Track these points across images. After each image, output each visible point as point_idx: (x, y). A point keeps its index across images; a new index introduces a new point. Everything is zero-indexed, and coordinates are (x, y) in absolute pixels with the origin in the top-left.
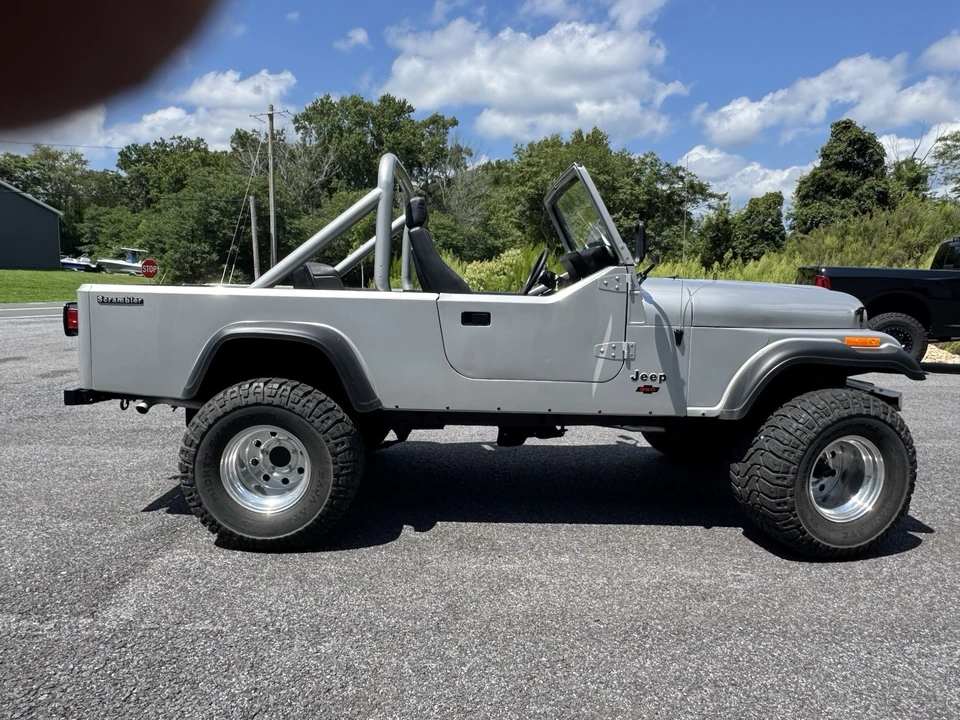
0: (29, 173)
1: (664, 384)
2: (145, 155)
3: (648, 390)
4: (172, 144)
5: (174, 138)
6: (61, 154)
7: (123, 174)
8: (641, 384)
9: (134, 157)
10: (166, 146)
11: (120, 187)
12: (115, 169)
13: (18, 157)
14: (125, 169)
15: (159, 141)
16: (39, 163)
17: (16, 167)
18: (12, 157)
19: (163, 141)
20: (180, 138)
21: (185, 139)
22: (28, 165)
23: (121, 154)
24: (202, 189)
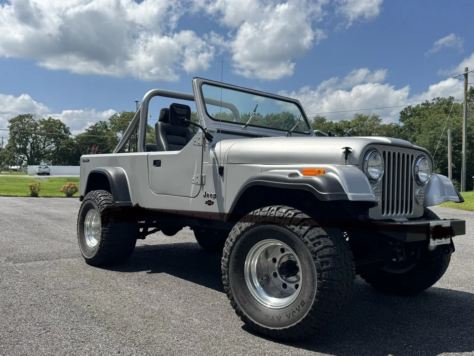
0: (351, 130)
1: (216, 199)
2: (415, 112)
3: (209, 203)
4: (433, 103)
5: (434, 99)
6: (368, 117)
7: (402, 124)
8: (207, 199)
9: (409, 114)
10: (429, 105)
11: (399, 133)
12: (398, 122)
13: (346, 121)
14: (403, 121)
15: (425, 102)
16: (356, 124)
17: (344, 127)
18: (343, 122)
19: (428, 102)
20: (438, 98)
21: (442, 99)
22: (351, 125)
23: (401, 113)
24: (433, 129)
